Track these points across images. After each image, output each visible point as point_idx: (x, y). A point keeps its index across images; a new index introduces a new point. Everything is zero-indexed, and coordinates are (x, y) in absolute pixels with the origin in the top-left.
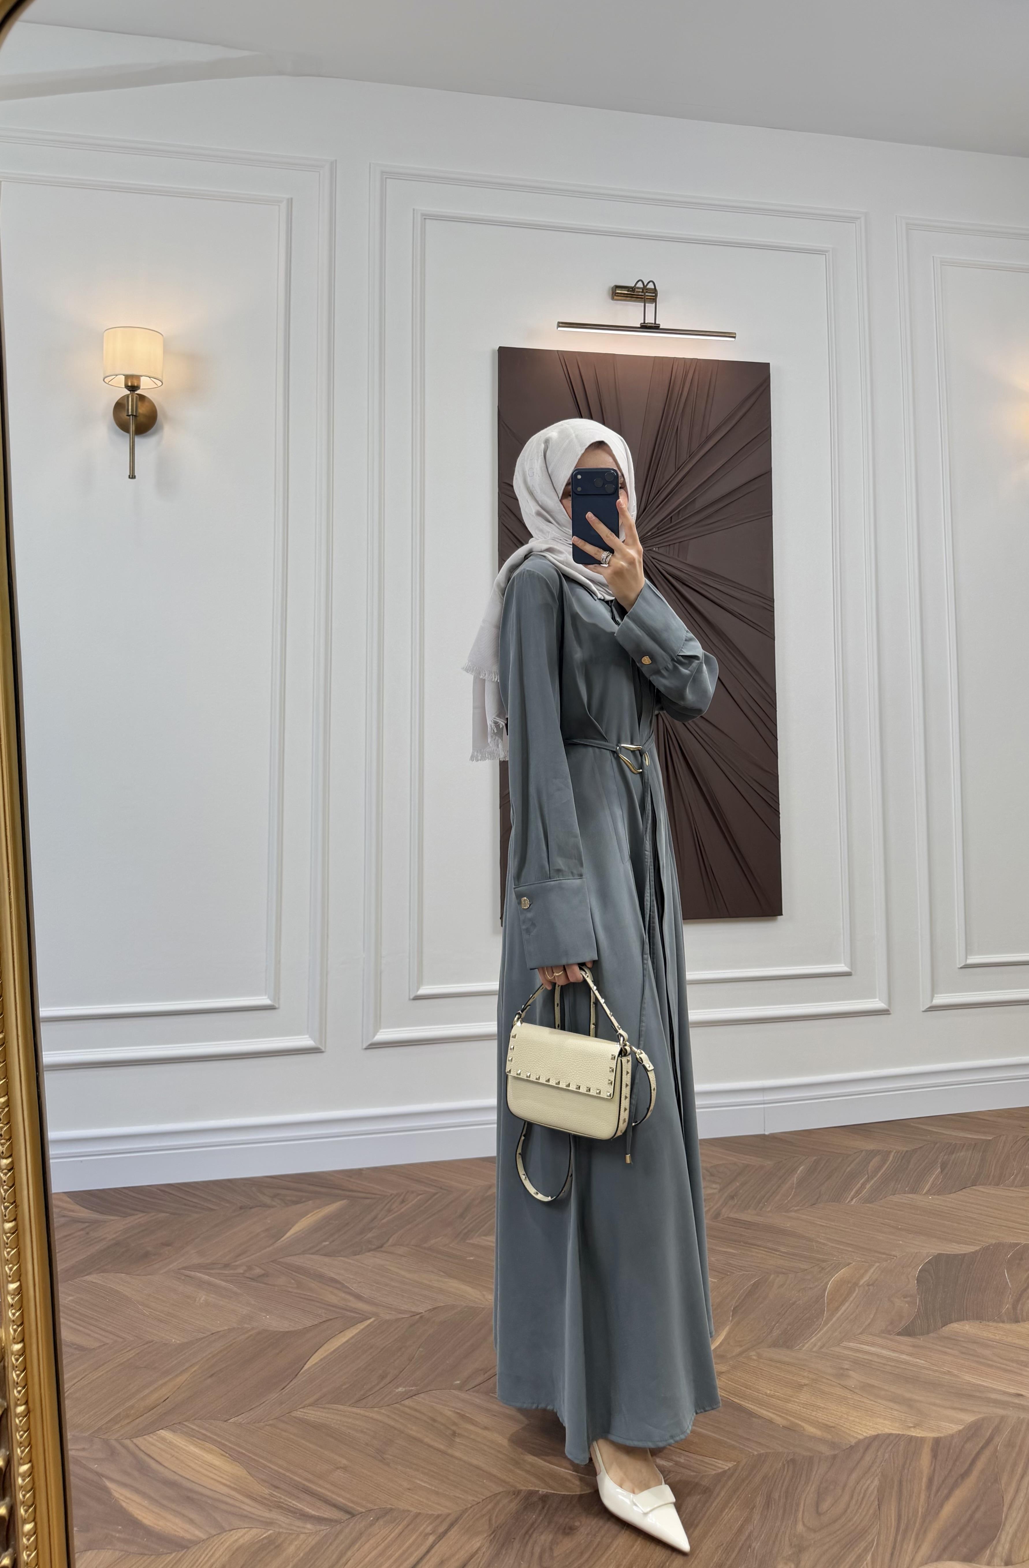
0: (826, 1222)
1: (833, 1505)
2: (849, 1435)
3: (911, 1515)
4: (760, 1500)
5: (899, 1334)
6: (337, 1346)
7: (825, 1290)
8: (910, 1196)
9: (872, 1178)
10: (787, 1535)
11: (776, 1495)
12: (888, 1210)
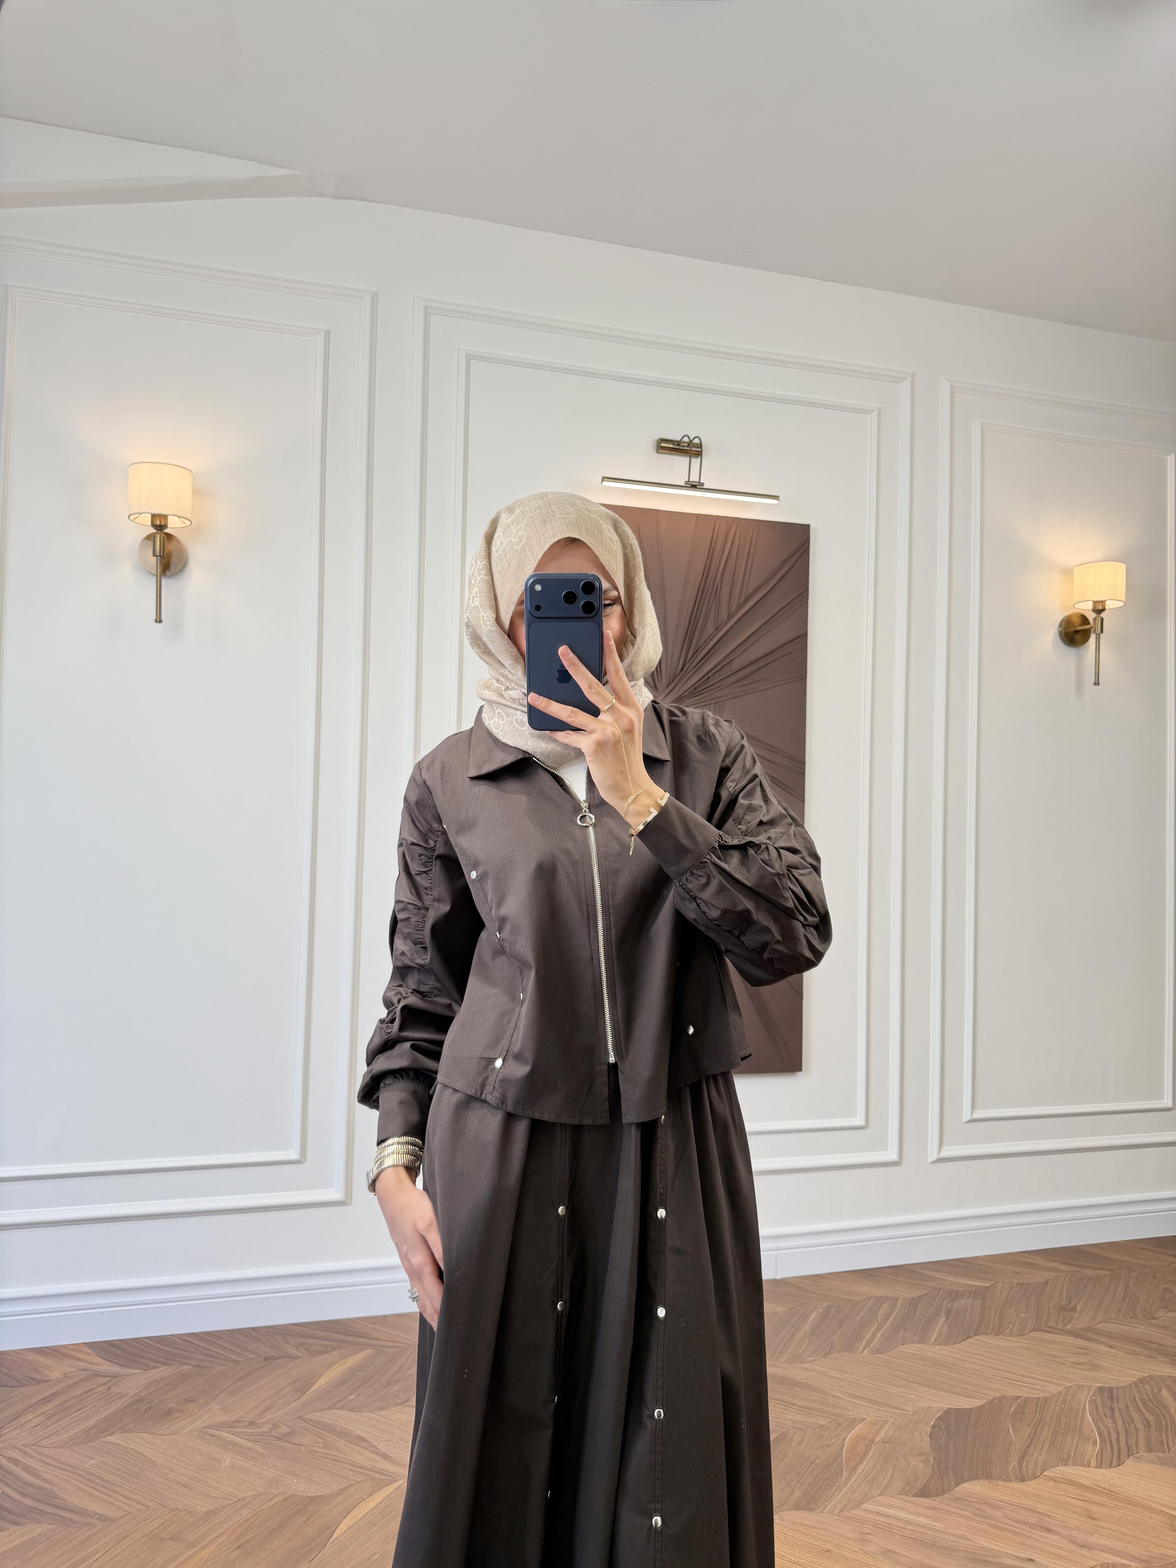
0: (839, 1373)
5: (915, 1495)
6: (366, 1512)
7: (842, 1448)
8: (918, 1345)
9: (882, 1327)
12: (899, 1361)
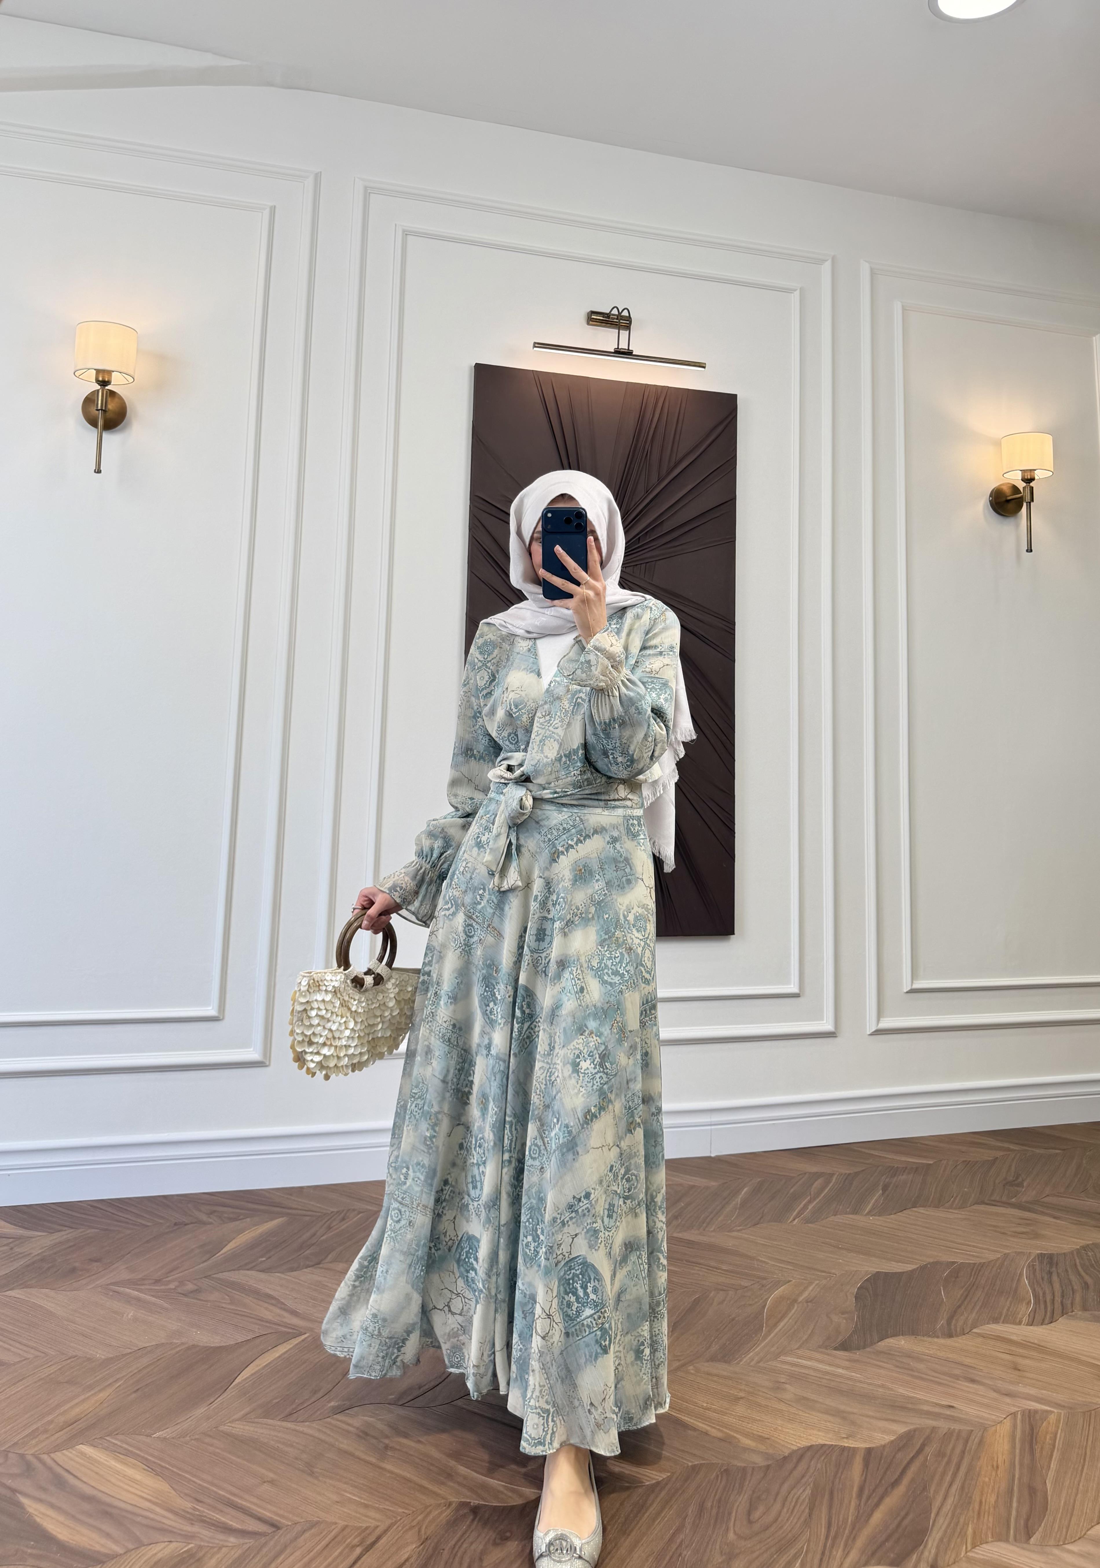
0: (768, 1241)
1: (764, 1514)
2: (783, 1446)
3: (840, 1523)
4: (692, 1510)
5: (836, 1349)
6: (270, 1361)
7: (764, 1307)
8: (851, 1216)
9: (815, 1199)
10: (718, 1544)
11: (709, 1504)
12: (830, 1230)
